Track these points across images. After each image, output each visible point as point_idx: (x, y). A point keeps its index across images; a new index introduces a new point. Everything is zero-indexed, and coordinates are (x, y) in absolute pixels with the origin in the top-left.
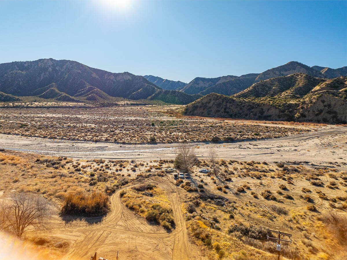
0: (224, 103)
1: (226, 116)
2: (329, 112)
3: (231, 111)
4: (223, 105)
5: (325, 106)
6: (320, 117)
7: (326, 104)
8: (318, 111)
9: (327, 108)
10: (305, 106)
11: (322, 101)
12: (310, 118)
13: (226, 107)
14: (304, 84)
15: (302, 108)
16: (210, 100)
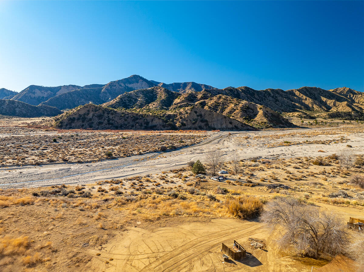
0: (106, 115)
1: (111, 128)
2: (202, 121)
3: (116, 122)
4: (105, 117)
5: (198, 116)
6: (196, 125)
7: (198, 114)
8: (194, 120)
9: (199, 117)
10: (183, 116)
11: (194, 112)
12: (189, 127)
13: (109, 119)
14: (166, 97)
15: (181, 118)
16: (89, 111)
